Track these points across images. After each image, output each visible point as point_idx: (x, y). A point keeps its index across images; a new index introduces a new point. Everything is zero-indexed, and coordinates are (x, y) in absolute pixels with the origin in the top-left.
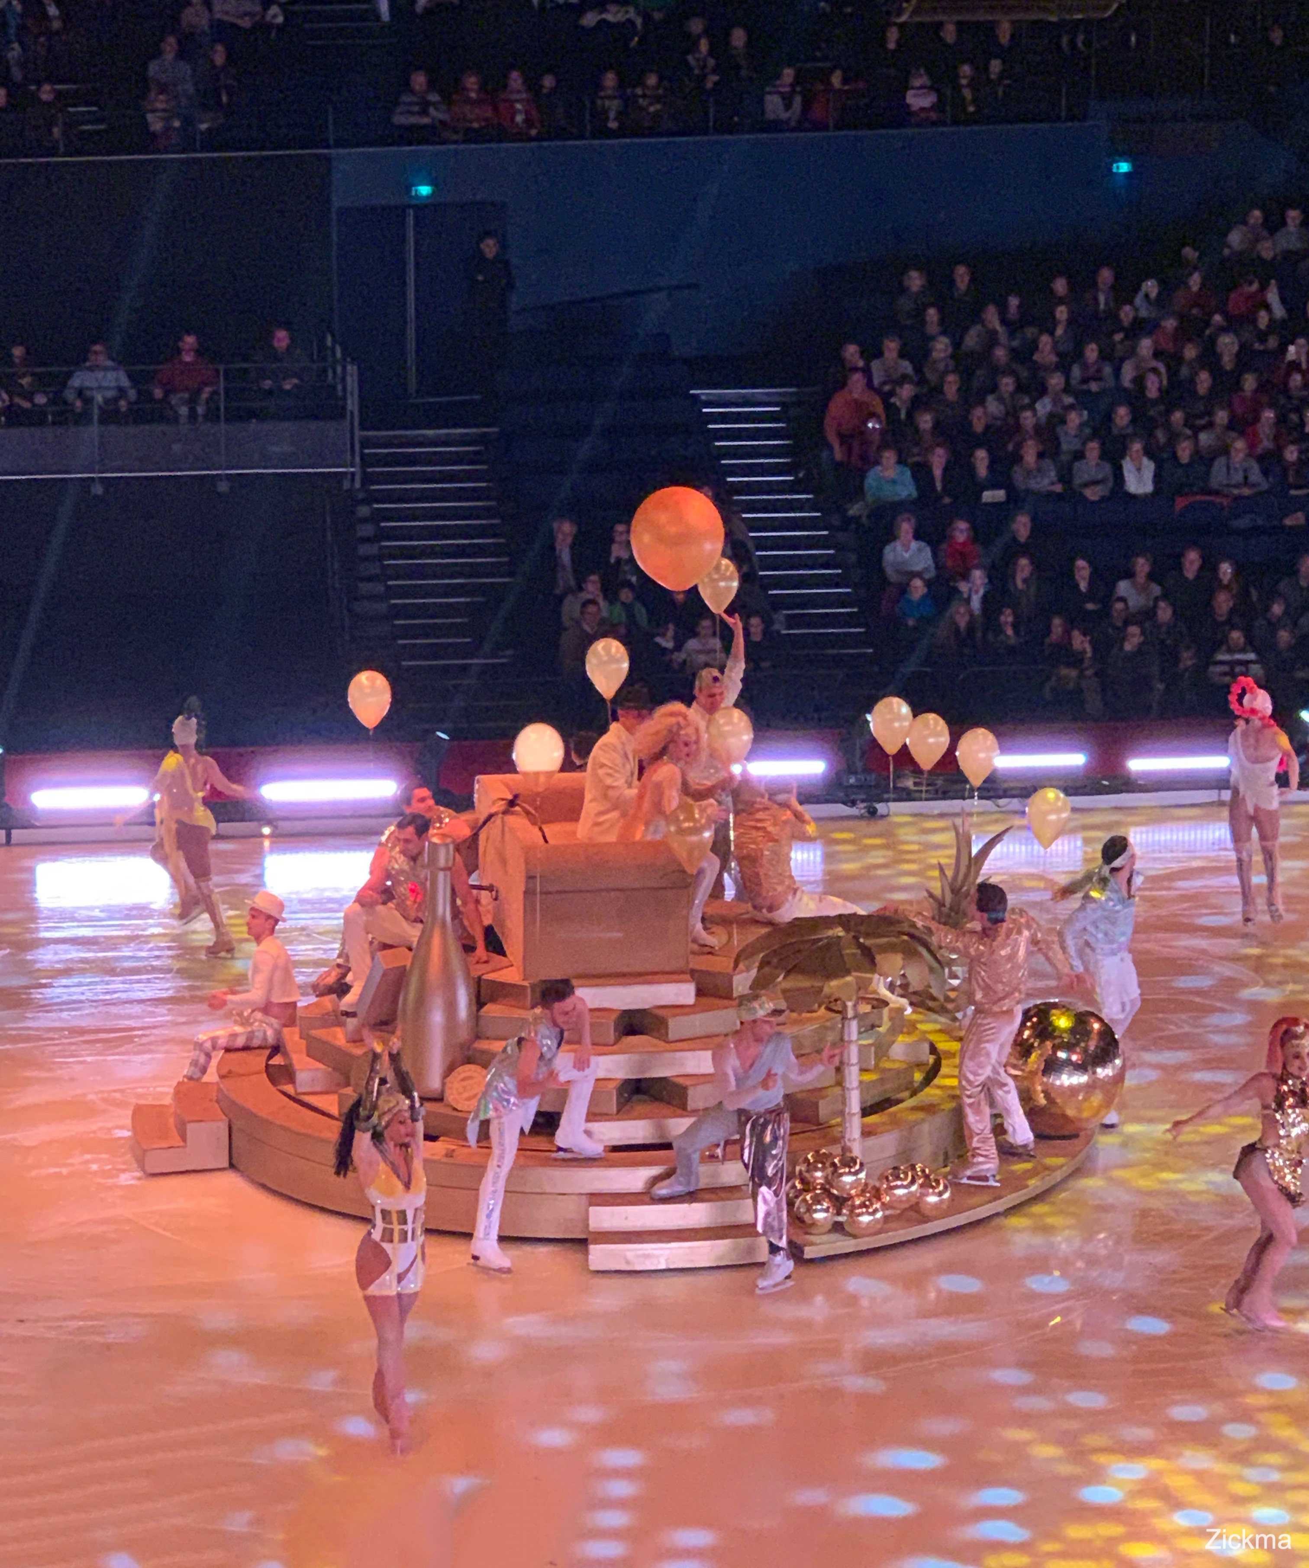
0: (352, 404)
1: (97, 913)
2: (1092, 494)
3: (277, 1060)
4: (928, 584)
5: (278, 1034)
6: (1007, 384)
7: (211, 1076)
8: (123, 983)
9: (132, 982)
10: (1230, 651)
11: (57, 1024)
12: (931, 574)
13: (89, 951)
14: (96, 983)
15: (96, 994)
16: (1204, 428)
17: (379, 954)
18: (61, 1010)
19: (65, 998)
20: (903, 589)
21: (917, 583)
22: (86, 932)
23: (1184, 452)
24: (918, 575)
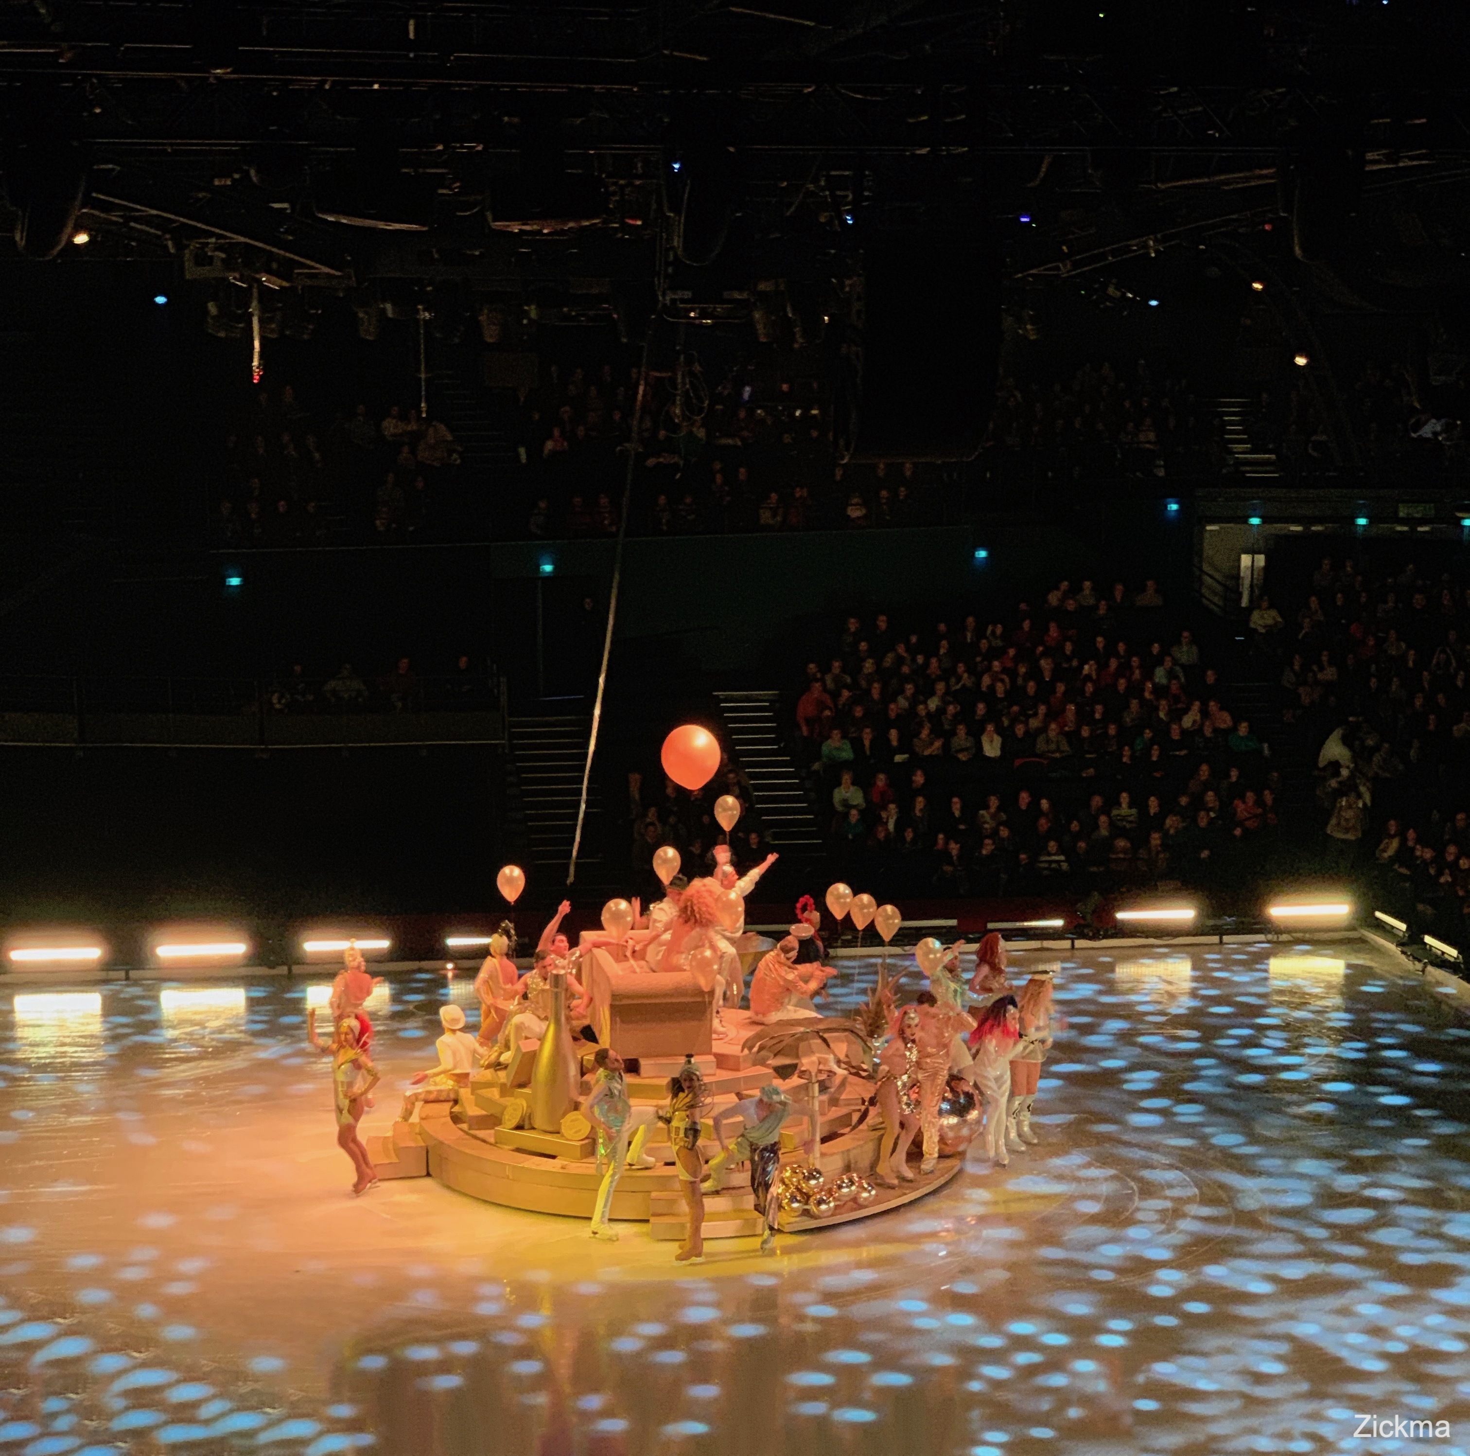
0: (504, 700)
2: (962, 757)
4: (861, 812)
5: (457, 1093)
6: (909, 688)
7: (415, 1119)
10: (1050, 854)
12: (863, 806)
16: (1031, 716)
20: (846, 815)
21: (854, 812)
23: (1020, 730)
24: (854, 807)
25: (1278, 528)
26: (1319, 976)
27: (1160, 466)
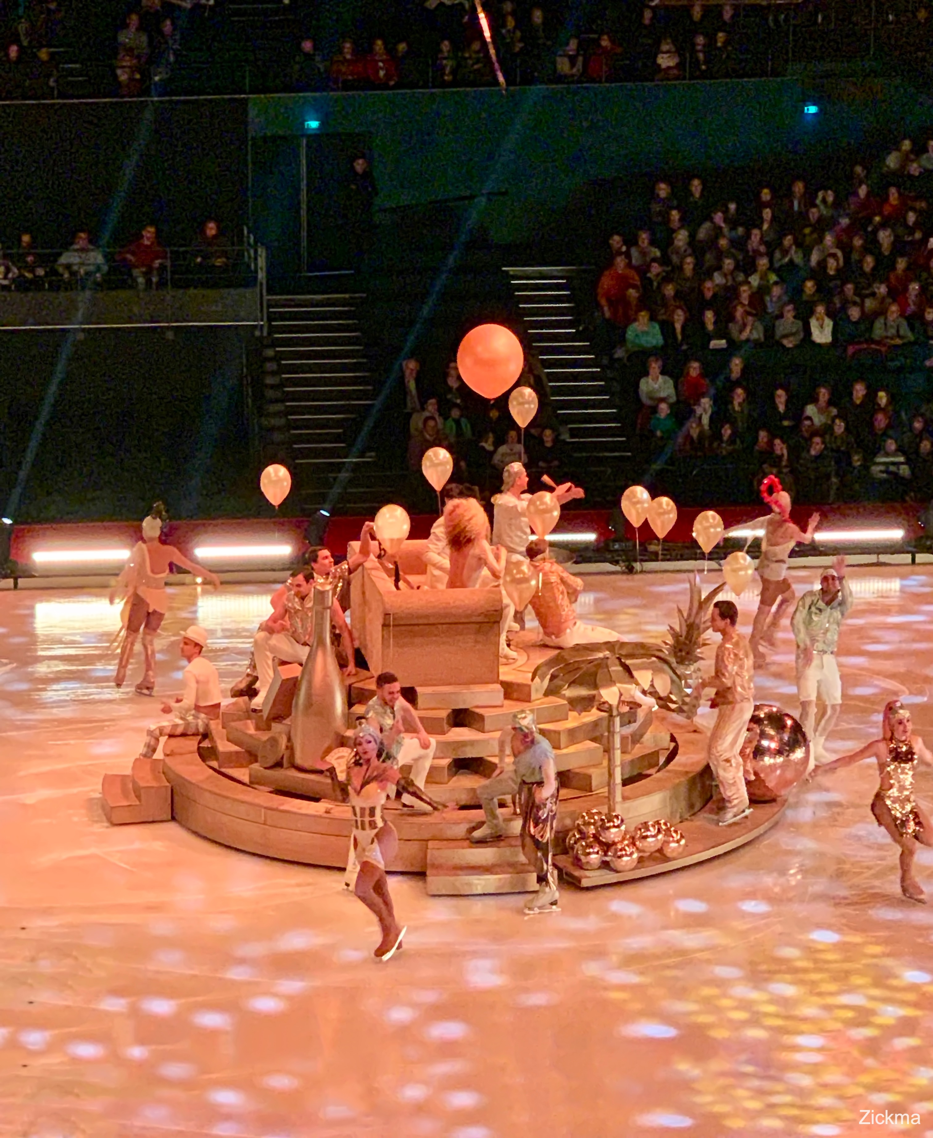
0: (261, 275)
1: (78, 638)
2: (788, 343)
3: (206, 744)
4: (671, 406)
5: (207, 726)
6: (728, 263)
8: (97, 688)
9: (102, 688)
10: (887, 455)
11: (50, 717)
12: (673, 399)
13: (73, 665)
14: (78, 688)
15: (78, 696)
16: (867, 296)
17: (280, 668)
18: (52, 707)
19: (56, 698)
20: (654, 410)
21: (663, 406)
22: (72, 652)
23: (854, 313)
24: (663, 400)
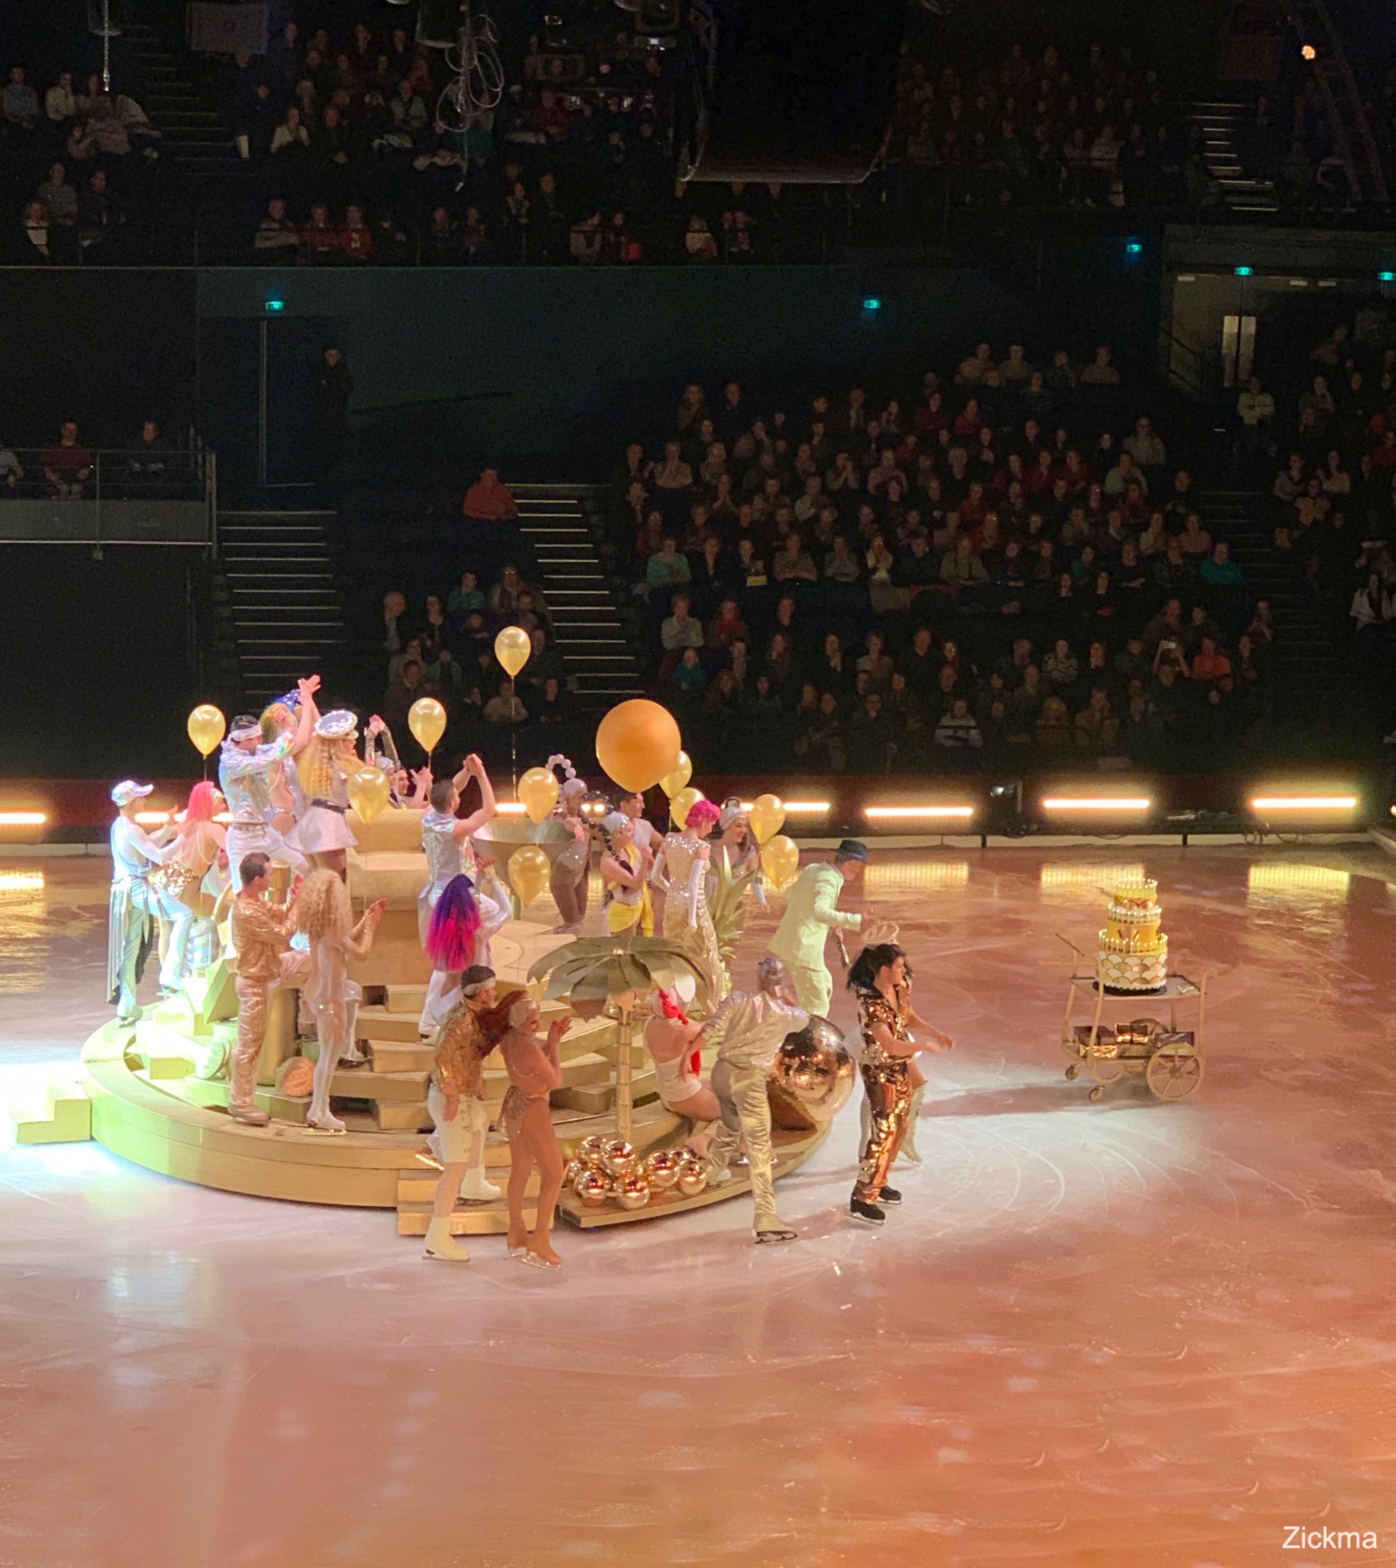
0: (211, 486)
3: (134, 1049)
4: (699, 654)
6: (772, 485)
10: (954, 717)
12: (701, 646)
16: (937, 528)
20: (679, 657)
21: (690, 654)
24: (690, 646)
25: (1275, 281)
26: (1315, 893)
27: (1117, 193)
